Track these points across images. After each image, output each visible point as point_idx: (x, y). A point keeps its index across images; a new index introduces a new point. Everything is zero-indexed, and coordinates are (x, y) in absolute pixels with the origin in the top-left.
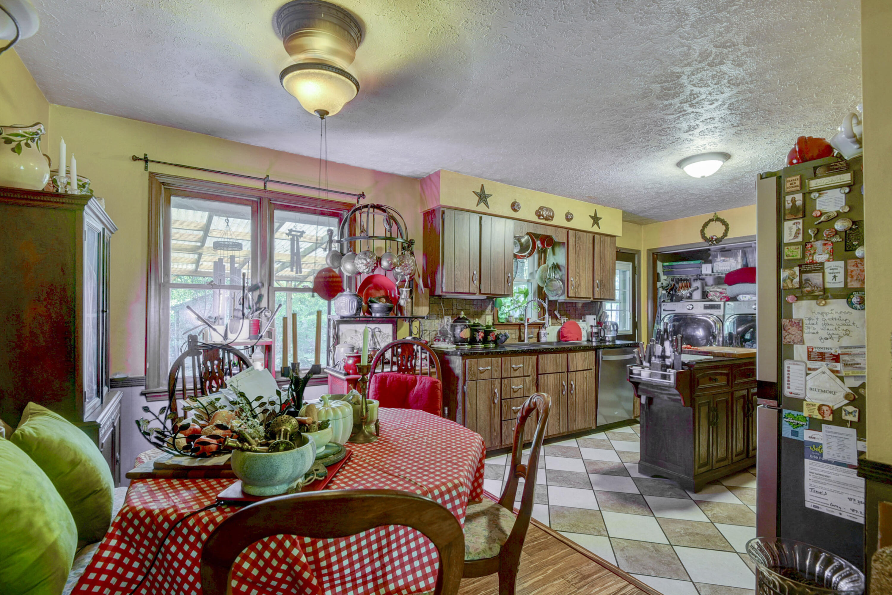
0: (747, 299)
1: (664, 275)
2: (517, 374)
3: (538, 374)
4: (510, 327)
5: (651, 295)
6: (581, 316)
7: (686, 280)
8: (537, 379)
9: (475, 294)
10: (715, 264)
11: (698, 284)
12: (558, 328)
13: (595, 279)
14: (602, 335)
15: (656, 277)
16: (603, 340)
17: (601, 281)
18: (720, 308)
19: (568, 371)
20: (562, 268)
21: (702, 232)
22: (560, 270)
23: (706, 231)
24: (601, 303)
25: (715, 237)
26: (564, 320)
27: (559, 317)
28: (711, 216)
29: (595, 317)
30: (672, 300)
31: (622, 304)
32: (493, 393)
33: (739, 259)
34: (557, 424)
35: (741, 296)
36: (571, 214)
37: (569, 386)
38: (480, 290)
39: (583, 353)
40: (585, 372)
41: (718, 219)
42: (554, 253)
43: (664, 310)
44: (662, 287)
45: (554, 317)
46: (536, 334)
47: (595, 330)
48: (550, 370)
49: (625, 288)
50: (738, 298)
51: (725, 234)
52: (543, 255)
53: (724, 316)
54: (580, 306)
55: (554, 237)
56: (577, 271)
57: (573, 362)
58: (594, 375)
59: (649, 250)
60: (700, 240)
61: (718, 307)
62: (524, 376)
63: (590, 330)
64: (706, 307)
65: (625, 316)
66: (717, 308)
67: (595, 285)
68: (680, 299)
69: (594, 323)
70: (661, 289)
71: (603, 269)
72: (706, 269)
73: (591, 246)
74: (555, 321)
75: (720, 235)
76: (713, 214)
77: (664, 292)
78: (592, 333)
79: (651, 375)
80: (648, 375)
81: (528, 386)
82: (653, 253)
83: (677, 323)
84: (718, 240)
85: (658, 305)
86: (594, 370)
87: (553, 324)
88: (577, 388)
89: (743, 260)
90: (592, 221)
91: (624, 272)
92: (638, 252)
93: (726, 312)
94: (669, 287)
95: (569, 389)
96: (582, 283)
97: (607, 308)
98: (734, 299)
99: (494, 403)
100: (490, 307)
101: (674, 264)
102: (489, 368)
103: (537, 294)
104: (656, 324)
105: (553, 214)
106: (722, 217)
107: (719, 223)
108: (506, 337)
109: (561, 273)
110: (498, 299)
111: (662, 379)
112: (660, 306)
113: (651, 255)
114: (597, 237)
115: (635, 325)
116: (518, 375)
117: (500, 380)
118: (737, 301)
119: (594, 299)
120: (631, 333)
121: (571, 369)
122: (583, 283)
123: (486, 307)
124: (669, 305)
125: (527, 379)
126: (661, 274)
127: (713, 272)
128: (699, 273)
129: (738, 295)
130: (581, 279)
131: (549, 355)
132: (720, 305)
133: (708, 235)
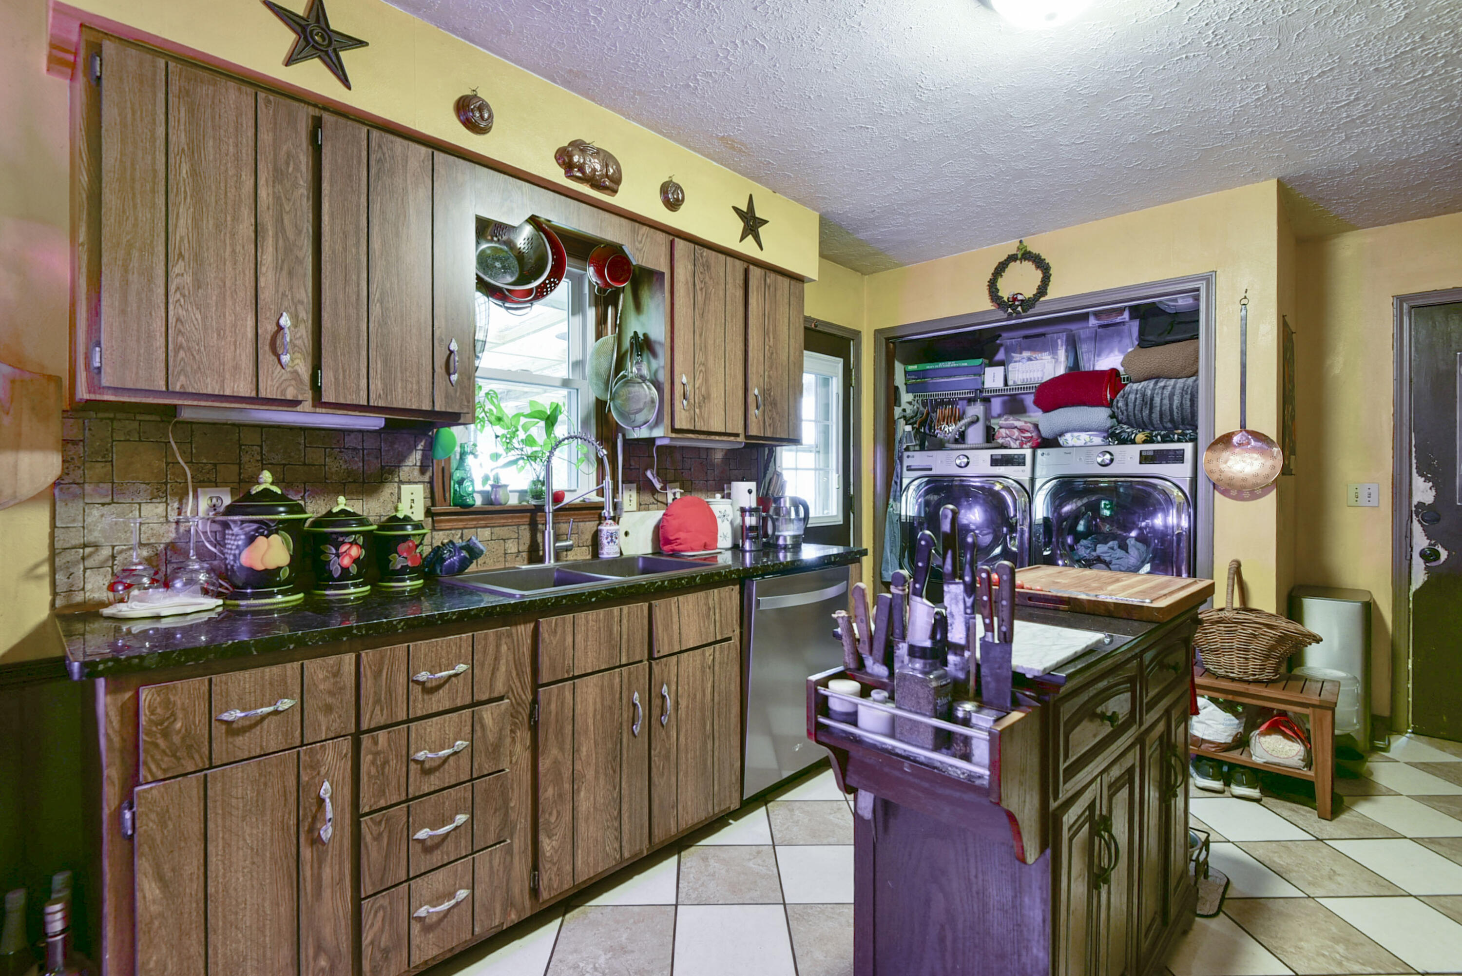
0: (1081, 443)
1: (908, 392)
2: (441, 700)
3: (536, 685)
4: (499, 520)
5: (882, 435)
6: (721, 486)
7: (953, 402)
8: (535, 701)
9: (294, 403)
10: (1011, 367)
11: (976, 410)
12: (656, 515)
13: (750, 385)
14: (770, 532)
15: (892, 397)
16: (769, 546)
17: (765, 392)
18: (1024, 464)
19: (651, 657)
20: (660, 351)
21: (992, 286)
22: (655, 355)
23: (1001, 283)
24: (772, 453)
25: (1020, 297)
26: (673, 493)
27: (658, 486)
28: (1011, 246)
29: (752, 485)
30: (922, 448)
31: (822, 456)
32: (308, 802)
33: (1062, 353)
34: (611, 834)
35: (1068, 436)
36: (678, 187)
37: (656, 702)
38: (316, 389)
39: (702, 594)
40: (709, 651)
41: (1027, 256)
42: (638, 307)
43: (909, 469)
44: (904, 417)
45: (645, 487)
46: (588, 537)
47: (751, 521)
48: (587, 661)
49: (827, 418)
50: (1061, 440)
51: (1042, 290)
52: (610, 311)
53: (1033, 480)
54: (718, 456)
55: (628, 250)
56: (700, 358)
57: (667, 627)
58: (735, 654)
59: (878, 332)
60: (986, 304)
61: (1019, 461)
62: (474, 704)
63: (738, 521)
64: (995, 462)
65: (827, 483)
66: (1019, 464)
67: (751, 399)
68: (940, 446)
69: (750, 501)
70: (902, 421)
71: (771, 359)
72: (993, 378)
73: (739, 293)
74: (647, 498)
75: (1029, 292)
76: (1015, 243)
77: (908, 428)
78: (743, 526)
79: (894, 728)
80: (882, 726)
81: (491, 737)
82: (887, 339)
83: (934, 498)
84: (1028, 304)
85: (896, 457)
86: (735, 641)
87: (641, 507)
88: (683, 703)
89: (1067, 357)
90: (742, 224)
91: (826, 382)
92: (857, 334)
93: (1038, 473)
94: (918, 419)
95: (656, 712)
96: (714, 395)
97: (784, 465)
98: (1049, 442)
99: (316, 841)
100: (416, 457)
101: (929, 366)
102: (285, 704)
103: (593, 422)
104: (891, 501)
105: (619, 170)
106: (1035, 251)
107: (1029, 266)
108: (473, 553)
109: (654, 364)
110: (444, 431)
111: (936, 749)
112: (901, 459)
113: (884, 341)
114: (755, 272)
115: (850, 503)
116: (447, 705)
117: (346, 745)
118: (1058, 445)
119: (747, 437)
120: (840, 520)
121: (663, 647)
122: (716, 393)
123: (401, 459)
124: (918, 459)
125: (488, 714)
126: (902, 389)
127: (1006, 384)
128: (980, 387)
129: (1061, 434)
130: (712, 381)
131: (581, 616)
132: (1024, 456)
133: (1005, 293)
